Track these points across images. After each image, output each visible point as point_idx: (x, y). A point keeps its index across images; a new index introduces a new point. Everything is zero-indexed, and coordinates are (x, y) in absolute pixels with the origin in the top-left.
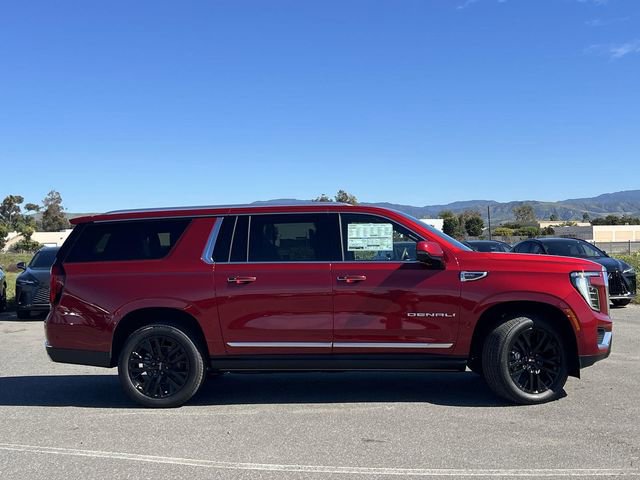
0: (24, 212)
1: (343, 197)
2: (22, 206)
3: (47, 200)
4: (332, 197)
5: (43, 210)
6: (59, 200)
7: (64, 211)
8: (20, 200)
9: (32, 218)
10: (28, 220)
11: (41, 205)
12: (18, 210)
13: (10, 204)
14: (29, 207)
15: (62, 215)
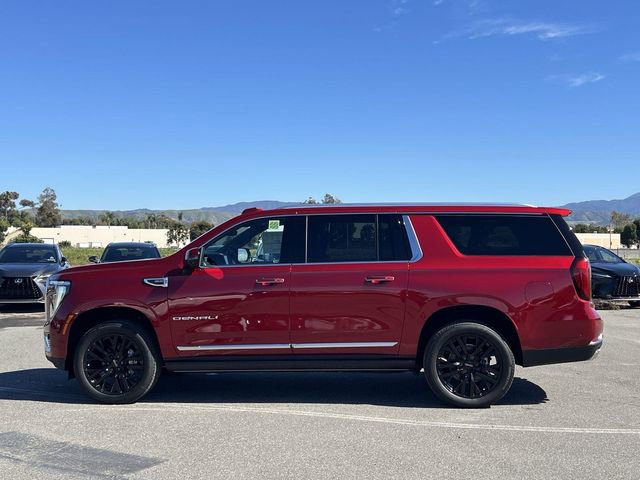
0: (19, 208)
1: (329, 198)
2: (17, 202)
3: (42, 197)
4: (319, 200)
5: (38, 206)
6: (54, 197)
7: (59, 208)
8: (16, 196)
9: (27, 214)
10: (23, 216)
11: (36, 201)
12: (13, 205)
13: (7, 200)
14: (24, 203)
15: (57, 211)
